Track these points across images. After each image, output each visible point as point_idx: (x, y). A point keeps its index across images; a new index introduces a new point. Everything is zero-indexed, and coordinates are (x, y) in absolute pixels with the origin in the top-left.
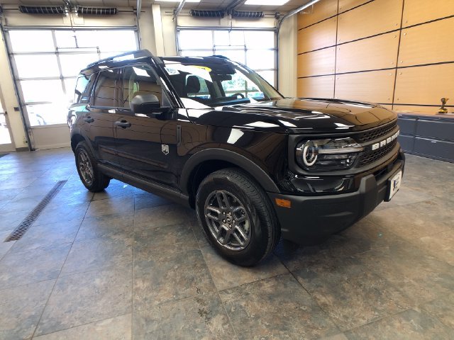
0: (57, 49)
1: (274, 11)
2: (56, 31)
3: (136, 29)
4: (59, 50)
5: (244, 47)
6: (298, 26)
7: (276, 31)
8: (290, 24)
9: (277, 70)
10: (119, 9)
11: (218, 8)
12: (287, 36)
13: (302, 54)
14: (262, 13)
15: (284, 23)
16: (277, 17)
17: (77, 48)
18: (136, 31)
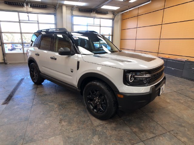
0: (20, 20)
1: (112, 11)
2: (20, 13)
3: (55, 14)
4: (21, 21)
5: (99, 25)
6: (122, 18)
7: (113, 19)
8: (119, 17)
9: (112, 35)
10: (48, 6)
11: (90, 8)
12: (117, 22)
13: (123, 30)
14: (107, 12)
15: (116, 16)
16: (114, 14)
17: (29, 20)
18: (55, 16)
